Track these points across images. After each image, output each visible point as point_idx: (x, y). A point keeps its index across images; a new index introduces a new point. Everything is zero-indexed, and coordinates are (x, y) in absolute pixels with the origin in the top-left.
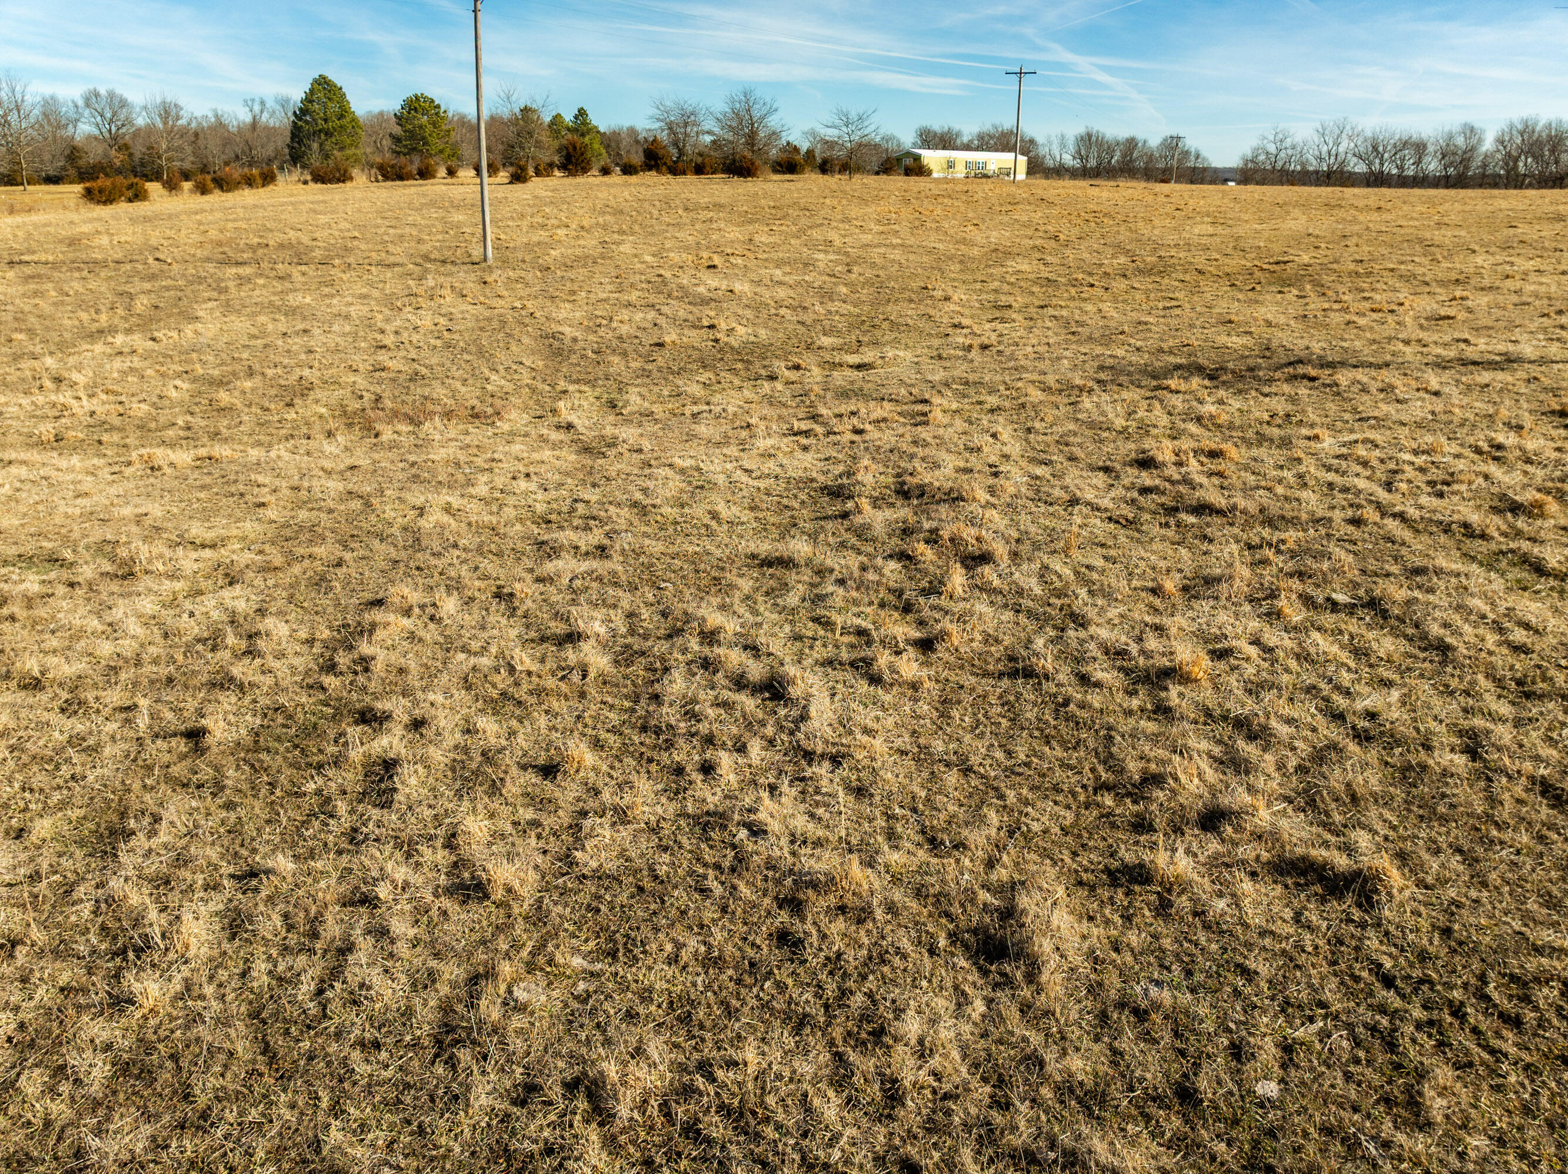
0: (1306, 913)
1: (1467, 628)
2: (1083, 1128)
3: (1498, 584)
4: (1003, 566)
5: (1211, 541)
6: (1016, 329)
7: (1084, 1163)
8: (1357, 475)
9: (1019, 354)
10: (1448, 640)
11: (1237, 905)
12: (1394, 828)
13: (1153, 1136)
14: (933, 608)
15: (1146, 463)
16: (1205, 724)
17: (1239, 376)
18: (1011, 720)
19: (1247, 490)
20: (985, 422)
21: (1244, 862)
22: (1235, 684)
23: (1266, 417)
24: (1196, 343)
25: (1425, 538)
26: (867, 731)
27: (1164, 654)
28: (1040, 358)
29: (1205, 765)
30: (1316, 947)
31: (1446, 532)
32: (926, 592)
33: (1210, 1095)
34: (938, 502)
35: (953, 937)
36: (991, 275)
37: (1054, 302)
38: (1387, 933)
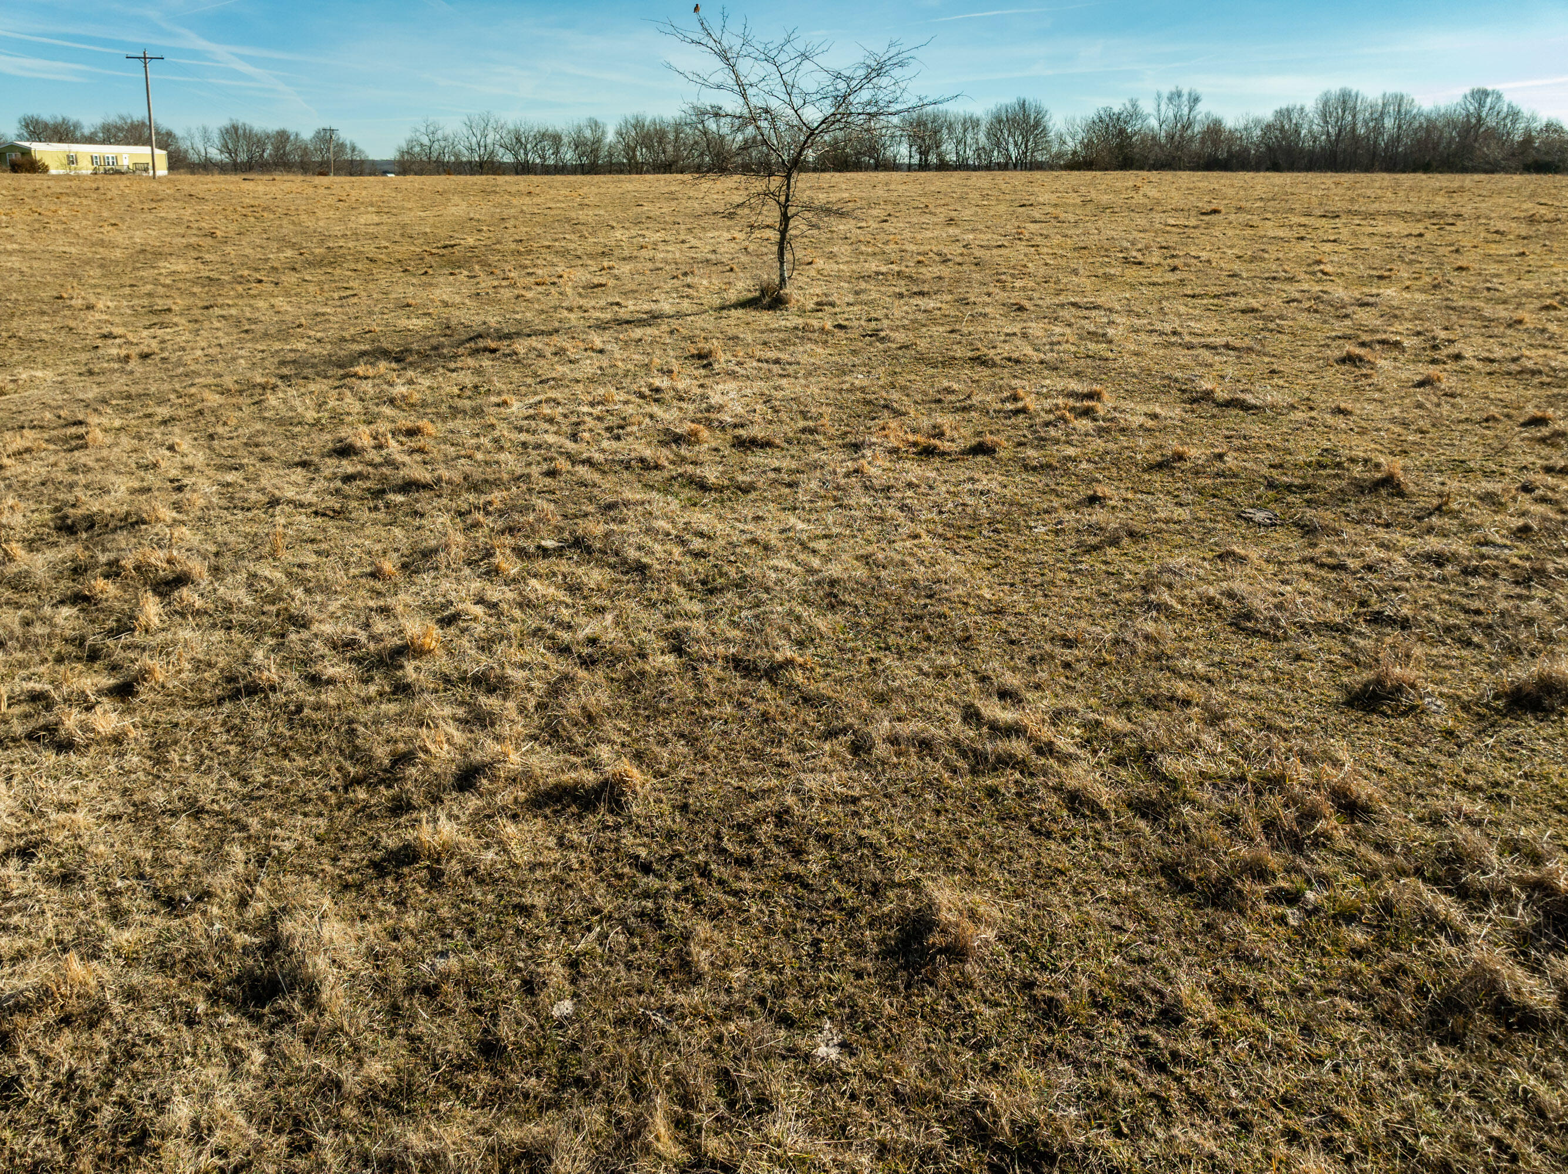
0: (568, 835)
1: (657, 547)
2: (395, 1128)
3: (675, 505)
4: (203, 584)
5: (422, 516)
6: (180, 332)
7: (403, 1163)
8: (546, 432)
9: (187, 359)
10: (644, 560)
11: (505, 850)
12: (628, 734)
13: (466, 1103)
14: (126, 647)
15: (345, 451)
16: (446, 690)
17: (424, 356)
18: (240, 744)
19: (448, 461)
20: (158, 436)
21: (504, 808)
22: (468, 644)
23: (456, 390)
24: (377, 329)
25: (611, 477)
26: (63, 807)
27: (393, 634)
28: (213, 360)
29: (452, 729)
30: (582, 862)
31: (627, 468)
32: (113, 633)
33: (512, 1039)
34: (114, 531)
35: (213, 997)
36: (142, 278)
37: (220, 301)
38: (638, 827)
